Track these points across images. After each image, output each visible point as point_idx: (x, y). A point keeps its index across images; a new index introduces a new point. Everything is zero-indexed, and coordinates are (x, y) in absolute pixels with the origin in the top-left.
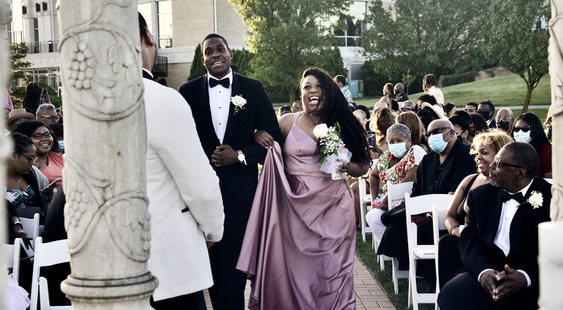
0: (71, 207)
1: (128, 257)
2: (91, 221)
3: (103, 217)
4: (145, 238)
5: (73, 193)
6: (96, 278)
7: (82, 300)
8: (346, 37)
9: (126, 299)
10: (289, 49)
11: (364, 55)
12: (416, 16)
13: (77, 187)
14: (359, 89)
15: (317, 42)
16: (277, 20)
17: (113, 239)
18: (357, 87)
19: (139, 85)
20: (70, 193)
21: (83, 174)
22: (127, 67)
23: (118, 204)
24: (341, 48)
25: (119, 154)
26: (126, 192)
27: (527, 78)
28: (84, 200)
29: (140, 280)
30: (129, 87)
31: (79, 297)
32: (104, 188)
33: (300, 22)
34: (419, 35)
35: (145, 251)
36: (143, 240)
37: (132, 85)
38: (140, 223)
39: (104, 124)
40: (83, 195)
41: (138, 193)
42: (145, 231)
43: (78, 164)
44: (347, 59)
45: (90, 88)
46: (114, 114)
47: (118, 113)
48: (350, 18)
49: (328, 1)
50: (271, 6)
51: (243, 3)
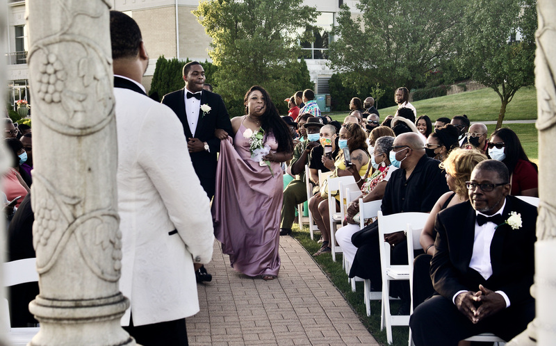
0: (40, 224)
1: (99, 277)
2: (61, 239)
3: (73, 235)
4: (116, 257)
5: (42, 210)
6: (66, 298)
7: (51, 321)
8: (313, 49)
9: (97, 320)
10: (254, 61)
11: (332, 68)
12: (386, 27)
13: (46, 204)
14: (326, 103)
15: (283, 54)
16: (242, 32)
17: (84, 259)
18: (324, 102)
19: (110, 98)
20: (39, 210)
21: (52, 191)
22: (98, 80)
23: (89, 222)
24: (307, 61)
25: (90, 170)
26: (97, 210)
27: (501, 92)
28: (53, 217)
29: (111, 300)
30: (100, 101)
31: (48, 318)
32: (74, 206)
33: (265, 35)
34: (388, 47)
35: (116, 270)
36: (114, 259)
37: (103, 99)
38: (111, 242)
39: (75, 140)
40: (53, 212)
41: (109, 210)
42: (116, 249)
43: (48, 180)
44: (314, 72)
45: (60, 102)
46: (85, 128)
47: (89, 128)
48: (316, 30)
49: (295, 12)
50: (236, 17)
51: (206, 14)
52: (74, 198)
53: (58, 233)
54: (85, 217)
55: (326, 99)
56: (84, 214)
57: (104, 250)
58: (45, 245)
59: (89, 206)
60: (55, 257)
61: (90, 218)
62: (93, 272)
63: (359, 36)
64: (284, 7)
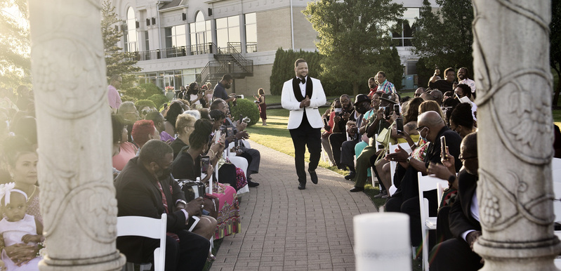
1: (93, 240)
2: (59, 207)
3: (69, 204)
4: (110, 222)
5: (44, 182)
8: (403, 38)
10: (353, 50)
13: (47, 178)
14: (414, 82)
15: (378, 44)
16: (343, 27)
17: (79, 224)
19: (100, 87)
20: (42, 183)
21: (51, 167)
22: (88, 71)
23: (83, 192)
24: (398, 48)
25: (82, 148)
26: (90, 182)
28: (52, 189)
29: (105, 259)
30: (90, 88)
32: (69, 179)
33: (362, 27)
35: (110, 233)
36: (107, 223)
37: (93, 87)
38: (104, 209)
39: (68, 123)
40: (52, 184)
41: (102, 182)
42: (110, 215)
44: (404, 57)
45: (54, 90)
46: (77, 113)
47: (81, 112)
48: (406, 22)
49: (385, 8)
50: (337, 15)
51: (313, 12)
52: (69, 172)
53: (57, 202)
54: (79, 189)
55: (414, 79)
56: (78, 186)
57: (98, 216)
58: (48, 212)
59: (82, 179)
60: (55, 223)
61: (84, 189)
62: (88, 235)
63: (439, 26)
64: (377, 4)
